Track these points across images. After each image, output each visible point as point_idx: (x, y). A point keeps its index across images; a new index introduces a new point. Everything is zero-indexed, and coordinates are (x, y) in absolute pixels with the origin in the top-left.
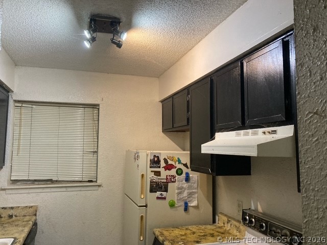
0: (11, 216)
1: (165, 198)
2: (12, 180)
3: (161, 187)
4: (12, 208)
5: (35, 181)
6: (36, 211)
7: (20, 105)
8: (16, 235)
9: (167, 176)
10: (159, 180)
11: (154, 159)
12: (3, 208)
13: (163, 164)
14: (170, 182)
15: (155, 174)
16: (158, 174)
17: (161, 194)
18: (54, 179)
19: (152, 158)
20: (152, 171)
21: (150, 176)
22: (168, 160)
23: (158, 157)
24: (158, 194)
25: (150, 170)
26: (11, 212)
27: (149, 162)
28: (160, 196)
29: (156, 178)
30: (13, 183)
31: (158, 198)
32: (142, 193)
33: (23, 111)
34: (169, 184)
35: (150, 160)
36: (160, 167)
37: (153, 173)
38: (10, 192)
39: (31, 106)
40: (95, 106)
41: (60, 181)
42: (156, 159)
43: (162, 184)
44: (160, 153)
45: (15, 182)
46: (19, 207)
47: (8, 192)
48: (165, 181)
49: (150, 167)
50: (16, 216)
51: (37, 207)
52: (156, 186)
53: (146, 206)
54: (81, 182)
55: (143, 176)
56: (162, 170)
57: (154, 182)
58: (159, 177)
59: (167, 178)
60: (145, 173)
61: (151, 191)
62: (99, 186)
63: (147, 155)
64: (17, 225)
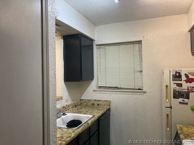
0: (98, 105)
1: (187, 104)
2: (99, 86)
3: (183, 95)
4: (99, 100)
5: (109, 87)
6: (110, 103)
7: (99, 47)
8: (95, 114)
9: (188, 87)
10: (181, 90)
11: (176, 74)
12: (95, 100)
13: (184, 78)
14: (191, 92)
15: (177, 86)
16: (180, 85)
17: (184, 101)
18: (119, 87)
19: (174, 73)
20: (174, 83)
21: (173, 86)
22: (189, 75)
23: (179, 73)
24: (181, 100)
25: (172, 82)
26: (98, 103)
27: (172, 77)
28: (182, 102)
29: (178, 88)
30: (99, 88)
31: (180, 103)
32: (167, 98)
33: (101, 50)
34: (190, 93)
35: (173, 75)
36: (181, 80)
37: (176, 85)
38: (98, 92)
39: (104, 47)
40: (140, 42)
41: (122, 88)
42: (177, 74)
43: (184, 93)
44: (181, 70)
45: (100, 87)
46: (102, 100)
47: (96, 92)
48: (187, 91)
49: (173, 80)
50: (101, 105)
51: (110, 101)
52: (179, 94)
53: (171, 107)
54: (134, 89)
55: (167, 86)
56: (183, 83)
57: (176, 91)
58: (181, 88)
59: (188, 89)
60: (168, 85)
61: (174, 97)
62: (145, 92)
63: (170, 72)
64: (99, 110)
